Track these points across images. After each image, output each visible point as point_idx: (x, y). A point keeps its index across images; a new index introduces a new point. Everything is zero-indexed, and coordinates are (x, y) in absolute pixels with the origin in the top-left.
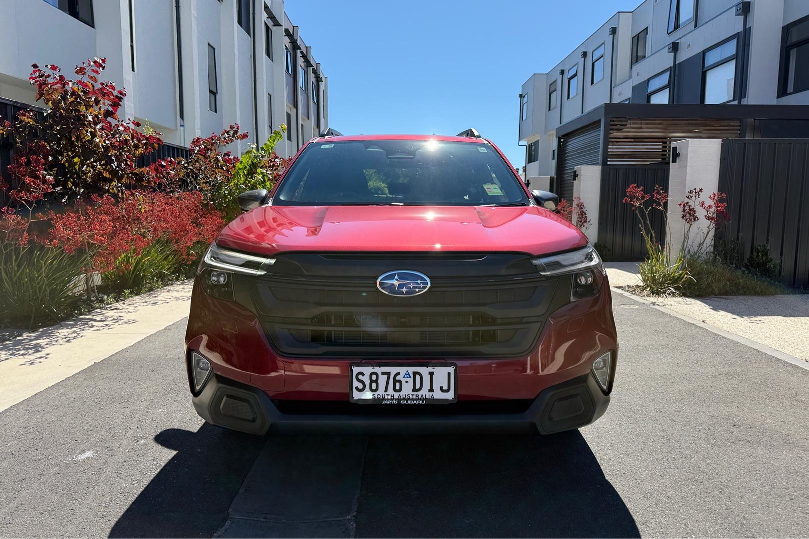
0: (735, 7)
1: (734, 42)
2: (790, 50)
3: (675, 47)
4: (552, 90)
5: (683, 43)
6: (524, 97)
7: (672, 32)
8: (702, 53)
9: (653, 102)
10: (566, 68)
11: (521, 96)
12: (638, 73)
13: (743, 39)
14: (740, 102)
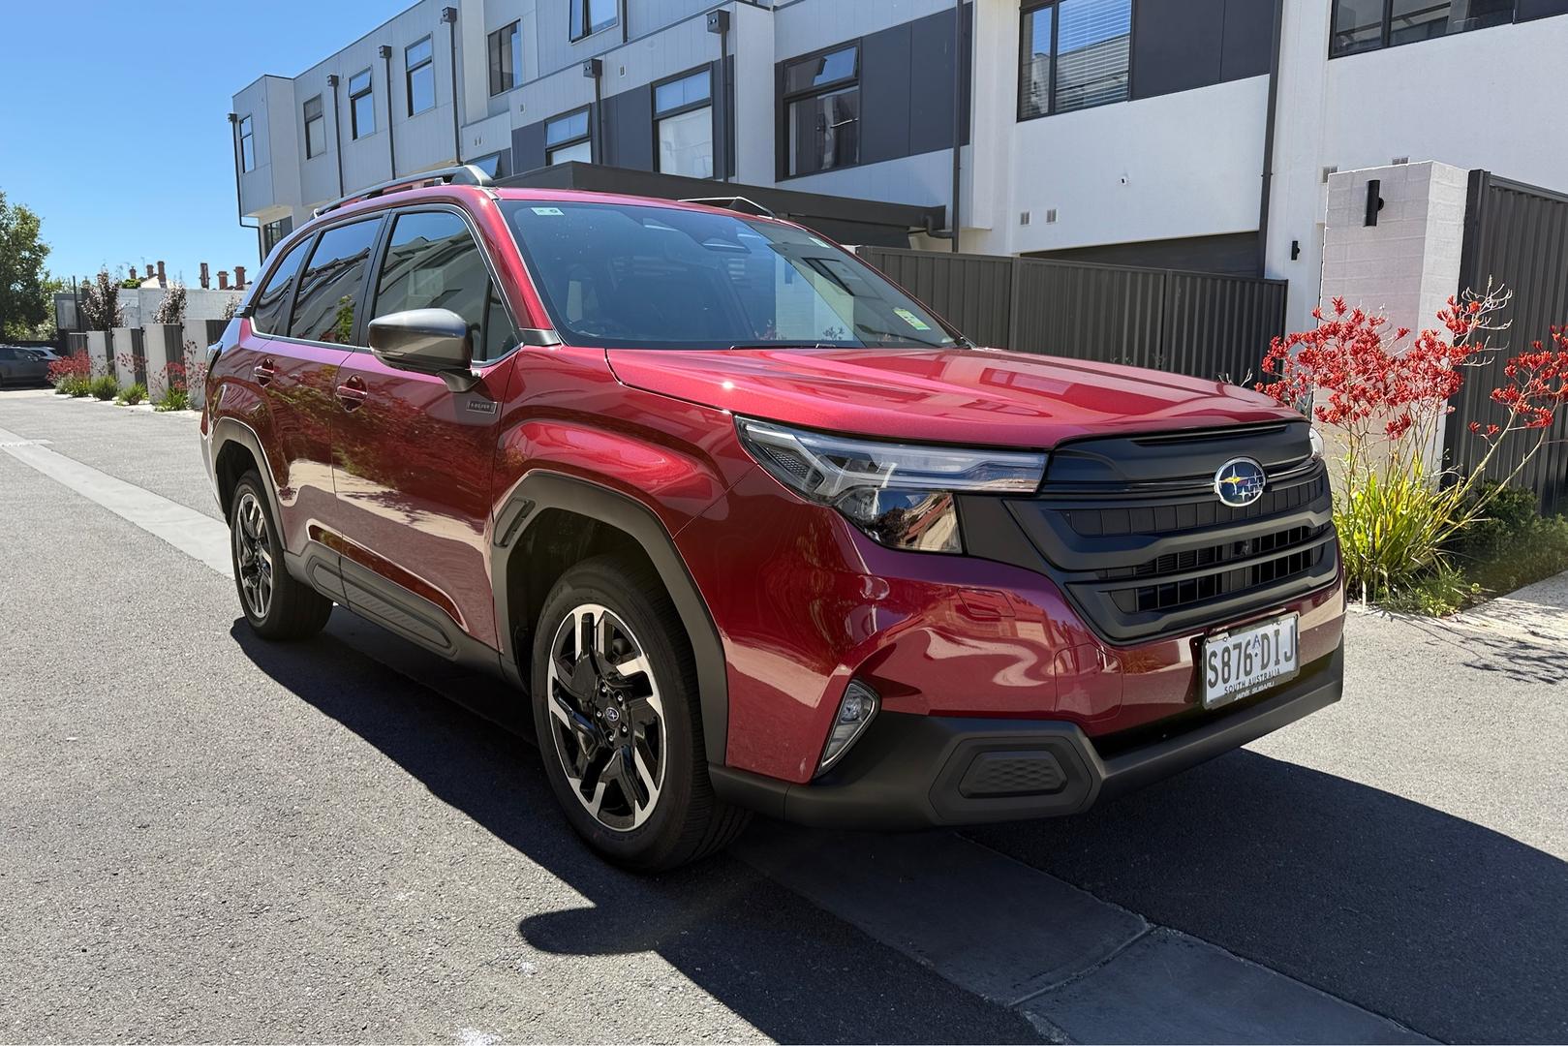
0: (705, 16)
1: (706, 77)
2: (789, 103)
3: (596, 68)
4: (311, 114)
5: (611, 62)
6: (242, 122)
7: (578, 39)
8: (649, 87)
9: (556, 162)
10: (344, 73)
11: (233, 118)
12: (522, 106)
13: (723, 73)
14: (727, 180)
